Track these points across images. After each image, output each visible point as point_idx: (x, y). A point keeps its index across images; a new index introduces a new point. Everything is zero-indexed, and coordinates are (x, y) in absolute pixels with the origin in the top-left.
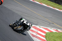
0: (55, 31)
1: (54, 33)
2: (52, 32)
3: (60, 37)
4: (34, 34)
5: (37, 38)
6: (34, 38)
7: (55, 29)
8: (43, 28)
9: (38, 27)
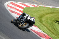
0: (32, 6)
1: (31, 8)
2: (29, 7)
3: (37, 11)
4: (13, 10)
5: (15, 13)
6: (13, 13)
7: (32, 4)
8: (20, 4)
9: (15, 3)
